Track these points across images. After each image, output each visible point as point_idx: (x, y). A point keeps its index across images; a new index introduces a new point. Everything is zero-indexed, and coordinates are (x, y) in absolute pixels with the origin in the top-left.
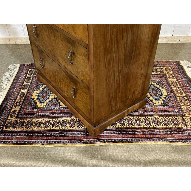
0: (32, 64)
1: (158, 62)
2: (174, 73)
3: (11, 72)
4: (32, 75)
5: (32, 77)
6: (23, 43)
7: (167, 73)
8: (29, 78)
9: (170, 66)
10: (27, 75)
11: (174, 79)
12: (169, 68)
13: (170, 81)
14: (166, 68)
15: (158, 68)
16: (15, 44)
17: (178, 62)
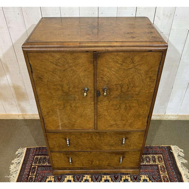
0: (37, 148)
1: (151, 148)
2: (165, 164)
3: (18, 158)
4: (37, 165)
5: (37, 166)
6: (31, 119)
7: (159, 163)
8: (34, 168)
9: (162, 154)
10: (33, 164)
11: (165, 172)
12: (161, 156)
13: (162, 175)
14: (158, 157)
15: (151, 156)
16: (23, 119)
17: (169, 148)
